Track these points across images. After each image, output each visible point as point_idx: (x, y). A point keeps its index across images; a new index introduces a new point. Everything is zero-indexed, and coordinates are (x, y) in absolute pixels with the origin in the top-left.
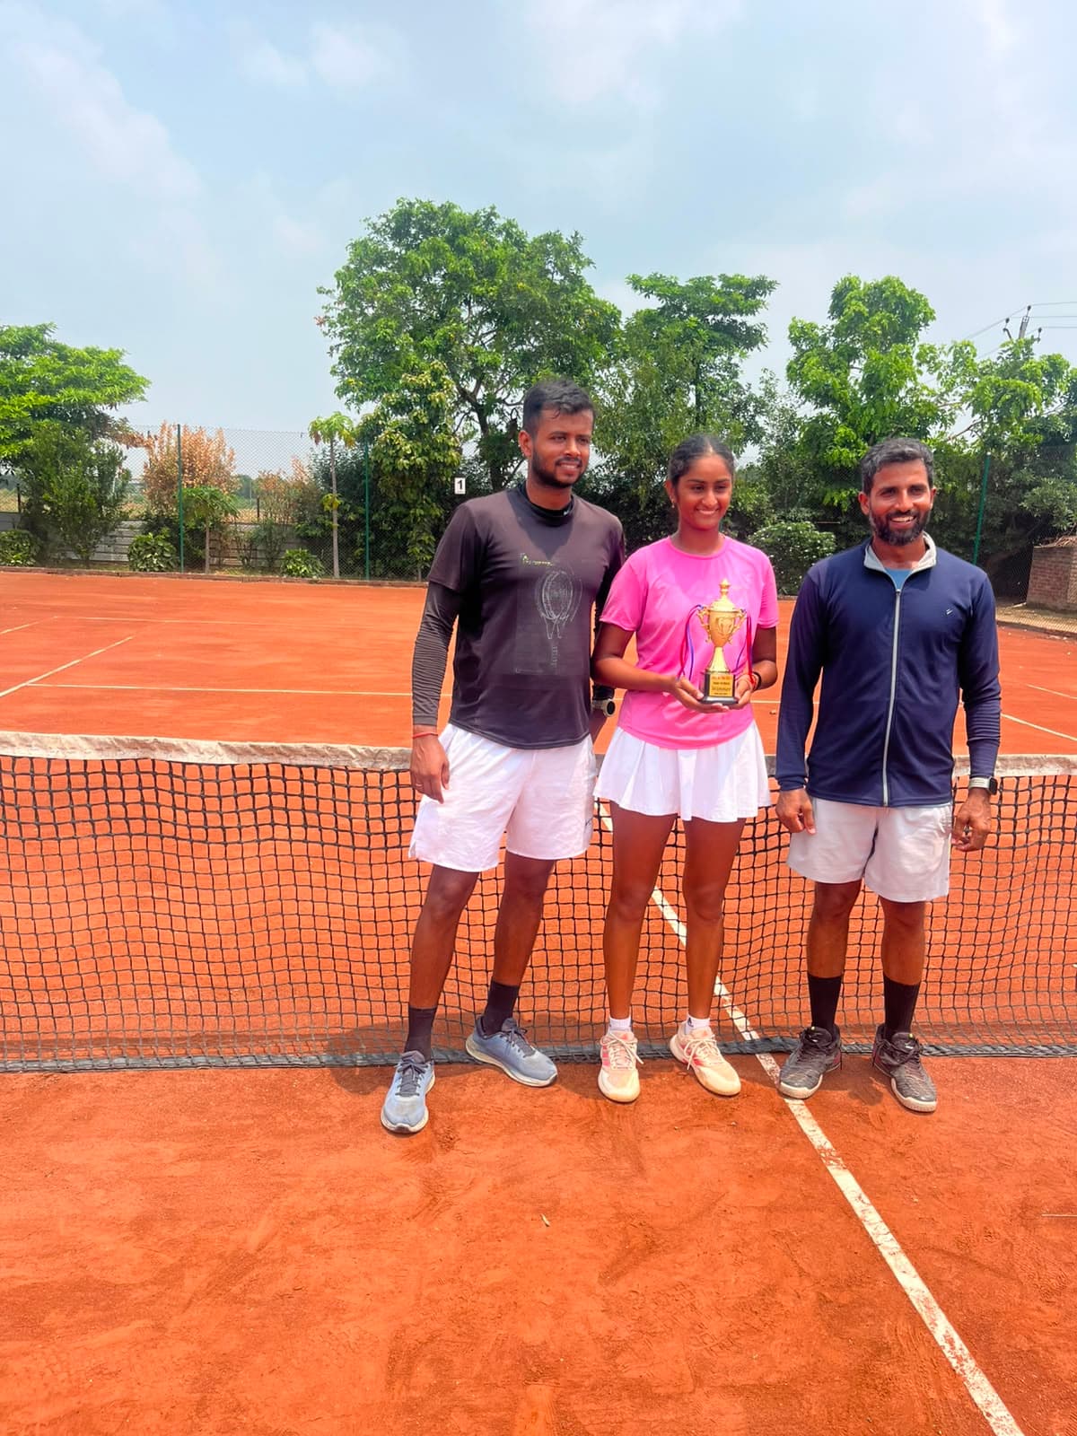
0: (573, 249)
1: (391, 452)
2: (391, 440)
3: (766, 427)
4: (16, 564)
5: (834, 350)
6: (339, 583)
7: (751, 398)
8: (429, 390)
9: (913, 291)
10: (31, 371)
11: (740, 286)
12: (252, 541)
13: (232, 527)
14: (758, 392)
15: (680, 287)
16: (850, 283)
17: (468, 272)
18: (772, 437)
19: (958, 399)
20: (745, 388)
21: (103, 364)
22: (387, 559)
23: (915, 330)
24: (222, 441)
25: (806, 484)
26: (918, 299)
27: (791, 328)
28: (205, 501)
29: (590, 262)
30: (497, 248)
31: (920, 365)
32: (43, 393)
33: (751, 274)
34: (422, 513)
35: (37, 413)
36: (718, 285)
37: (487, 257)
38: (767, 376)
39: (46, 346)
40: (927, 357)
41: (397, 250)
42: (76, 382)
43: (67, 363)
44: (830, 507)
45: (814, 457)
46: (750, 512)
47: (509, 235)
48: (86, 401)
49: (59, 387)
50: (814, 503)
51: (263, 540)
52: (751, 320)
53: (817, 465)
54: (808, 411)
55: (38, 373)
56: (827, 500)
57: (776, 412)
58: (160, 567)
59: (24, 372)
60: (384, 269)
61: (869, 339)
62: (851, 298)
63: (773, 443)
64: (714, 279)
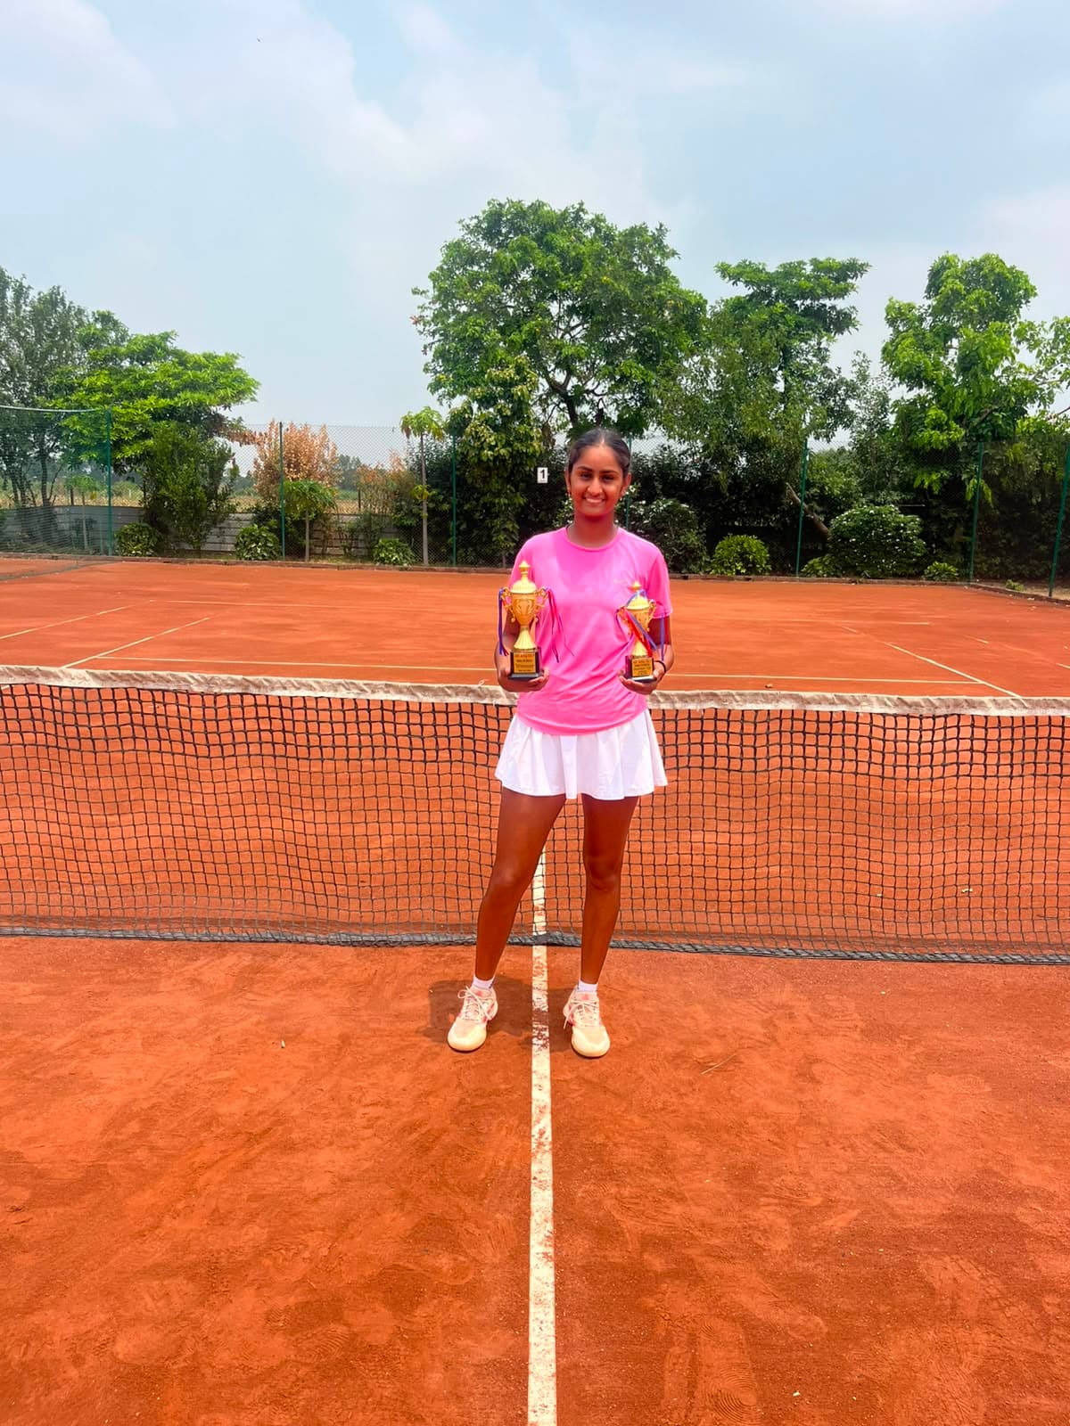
0: (657, 240)
1: (477, 444)
2: (477, 433)
3: (858, 411)
4: (136, 554)
5: (931, 331)
6: (427, 570)
7: (842, 381)
8: (512, 383)
9: (1013, 268)
10: (153, 377)
11: (829, 269)
12: (352, 531)
13: (334, 518)
14: (849, 374)
15: (767, 273)
16: (948, 261)
17: (555, 268)
18: (863, 420)
19: (1058, 377)
20: (836, 372)
21: (218, 369)
22: (478, 548)
23: (1015, 307)
24: (325, 436)
25: (896, 468)
26: (1018, 276)
27: (888, 310)
28: (304, 494)
29: (674, 253)
30: (583, 243)
31: (1019, 343)
32: (164, 396)
33: (841, 257)
34: (506, 501)
35: (157, 416)
36: (808, 269)
37: (574, 254)
38: (859, 359)
39: (168, 352)
40: (1028, 335)
41: (489, 249)
42: (193, 386)
43: (186, 368)
44: (920, 490)
45: (905, 440)
46: (837, 496)
47: (598, 230)
48: (201, 403)
49: (178, 390)
50: (905, 487)
51: (364, 530)
52: (841, 304)
53: (909, 448)
54: (901, 393)
55: (159, 378)
56: (917, 483)
57: (868, 395)
58: (263, 556)
59: (146, 377)
60: (476, 268)
61: (968, 318)
62: (948, 277)
63: (865, 427)
64: (805, 264)
